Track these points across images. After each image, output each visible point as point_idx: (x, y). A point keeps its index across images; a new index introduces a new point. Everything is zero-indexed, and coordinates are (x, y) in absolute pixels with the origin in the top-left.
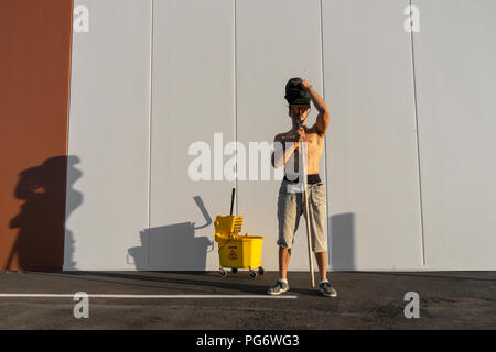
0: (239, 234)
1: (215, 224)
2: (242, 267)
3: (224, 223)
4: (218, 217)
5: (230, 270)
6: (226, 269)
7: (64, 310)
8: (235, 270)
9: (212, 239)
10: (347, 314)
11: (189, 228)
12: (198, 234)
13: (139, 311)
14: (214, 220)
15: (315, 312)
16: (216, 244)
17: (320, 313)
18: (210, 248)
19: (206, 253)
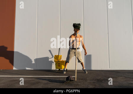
0: (61, 60)
1: (54, 57)
2: (62, 69)
3: (57, 57)
4: (55, 56)
5: (58, 69)
6: (57, 69)
7: (13, 80)
8: (59, 69)
9: (53, 61)
10: (89, 81)
11: (47, 58)
12: (50, 60)
13: (34, 80)
14: (54, 56)
15: (81, 81)
16: (55, 63)
17: (82, 81)
18: (53, 64)
19: (52, 65)
